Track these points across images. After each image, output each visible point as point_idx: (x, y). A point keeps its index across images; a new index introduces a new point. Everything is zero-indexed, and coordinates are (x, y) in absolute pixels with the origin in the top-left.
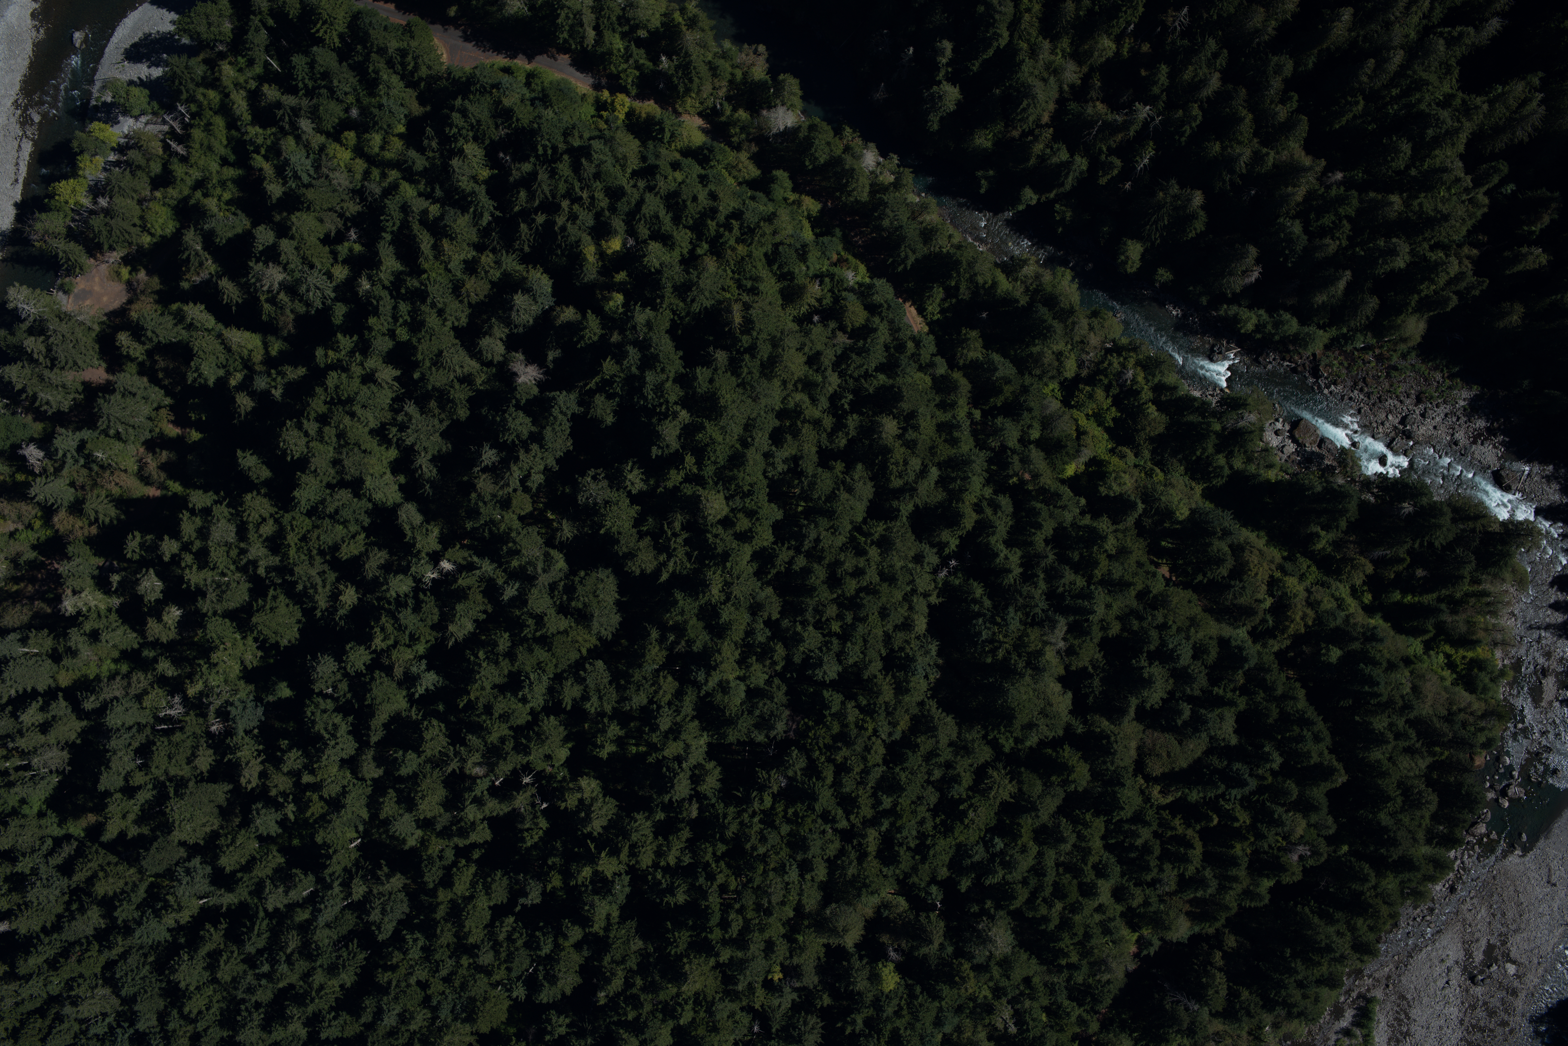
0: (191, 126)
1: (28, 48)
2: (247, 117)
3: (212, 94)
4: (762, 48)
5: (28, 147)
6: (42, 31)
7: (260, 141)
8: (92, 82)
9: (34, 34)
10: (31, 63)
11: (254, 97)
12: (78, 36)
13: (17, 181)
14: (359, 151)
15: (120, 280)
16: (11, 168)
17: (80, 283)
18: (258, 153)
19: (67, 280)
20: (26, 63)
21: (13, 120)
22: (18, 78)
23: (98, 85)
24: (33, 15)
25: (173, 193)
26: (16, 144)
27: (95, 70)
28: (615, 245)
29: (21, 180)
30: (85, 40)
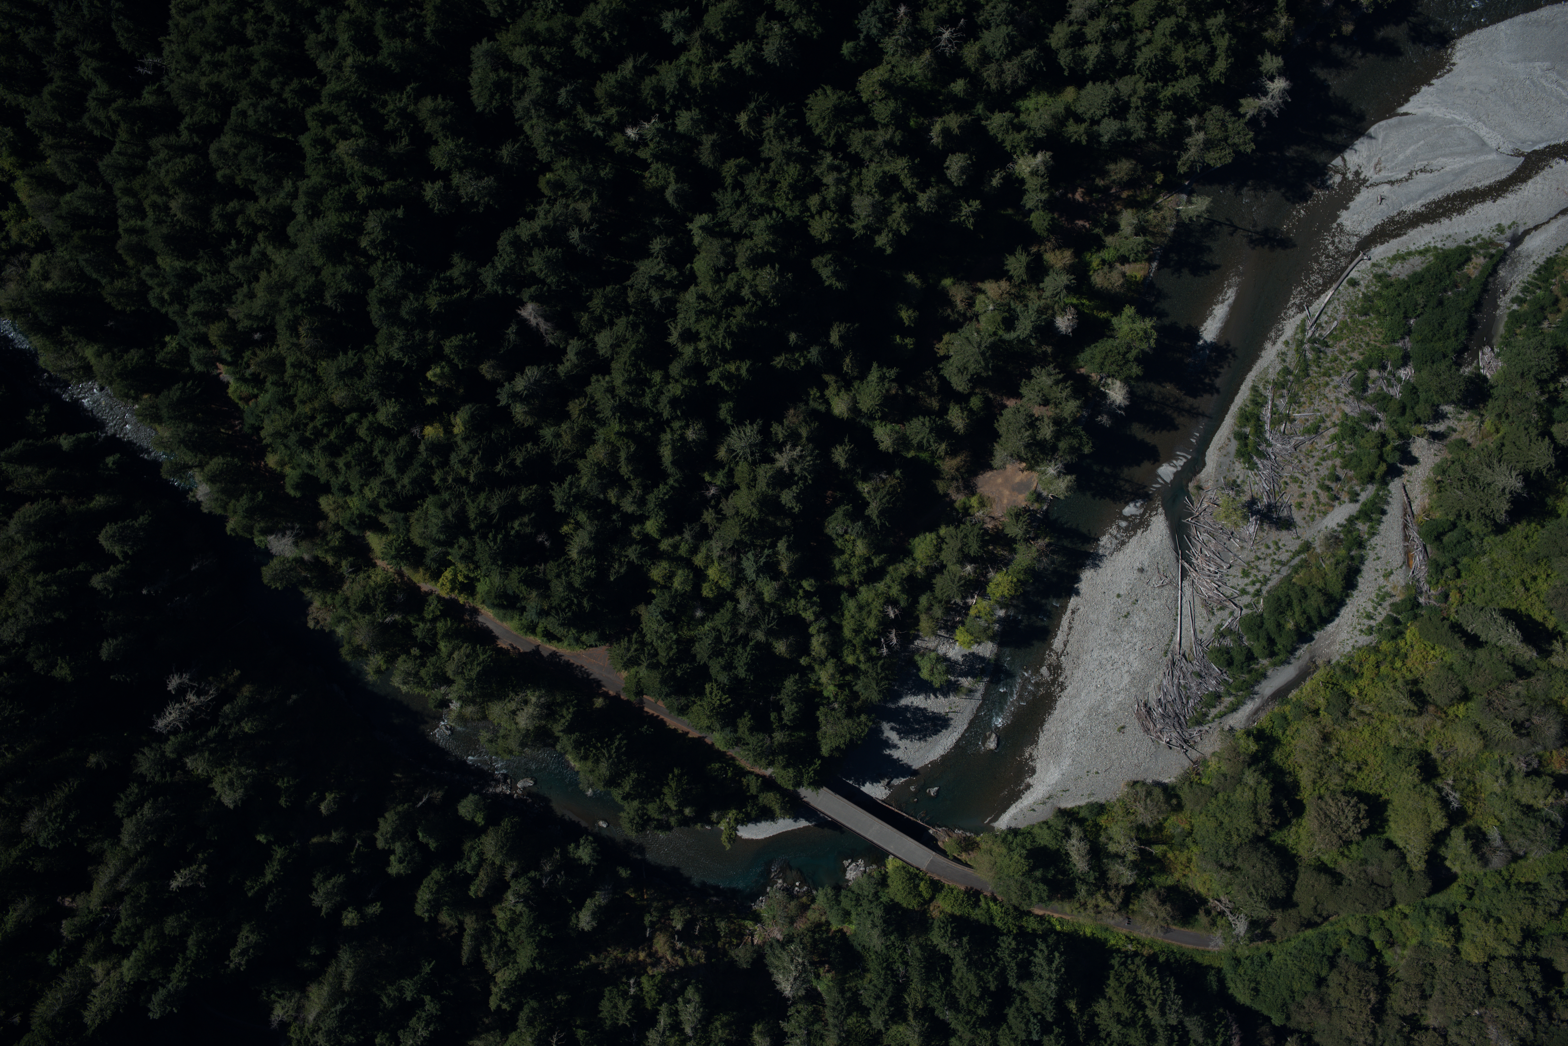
0: (878, 633)
1: (1042, 740)
2: (813, 630)
3: (850, 660)
4: (311, 624)
5: (1057, 643)
6: (1027, 755)
7: (802, 603)
8: (984, 697)
9: (1035, 753)
10: (1042, 725)
11: (803, 648)
12: (992, 744)
13: (1073, 612)
14: (699, 575)
15: (981, 497)
16: (1076, 624)
17: (1022, 500)
18: (805, 591)
19: (1036, 506)
20: (1046, 726)
21: (1068, 672)
22: (1056, 713)
23: (978, 695)
24: (1033, 771)
25: (903, 569)
26: (1069, 649)
27: (979, 709)
28: (430, 431)
29: (1069, 612)
30: (986, 739)
